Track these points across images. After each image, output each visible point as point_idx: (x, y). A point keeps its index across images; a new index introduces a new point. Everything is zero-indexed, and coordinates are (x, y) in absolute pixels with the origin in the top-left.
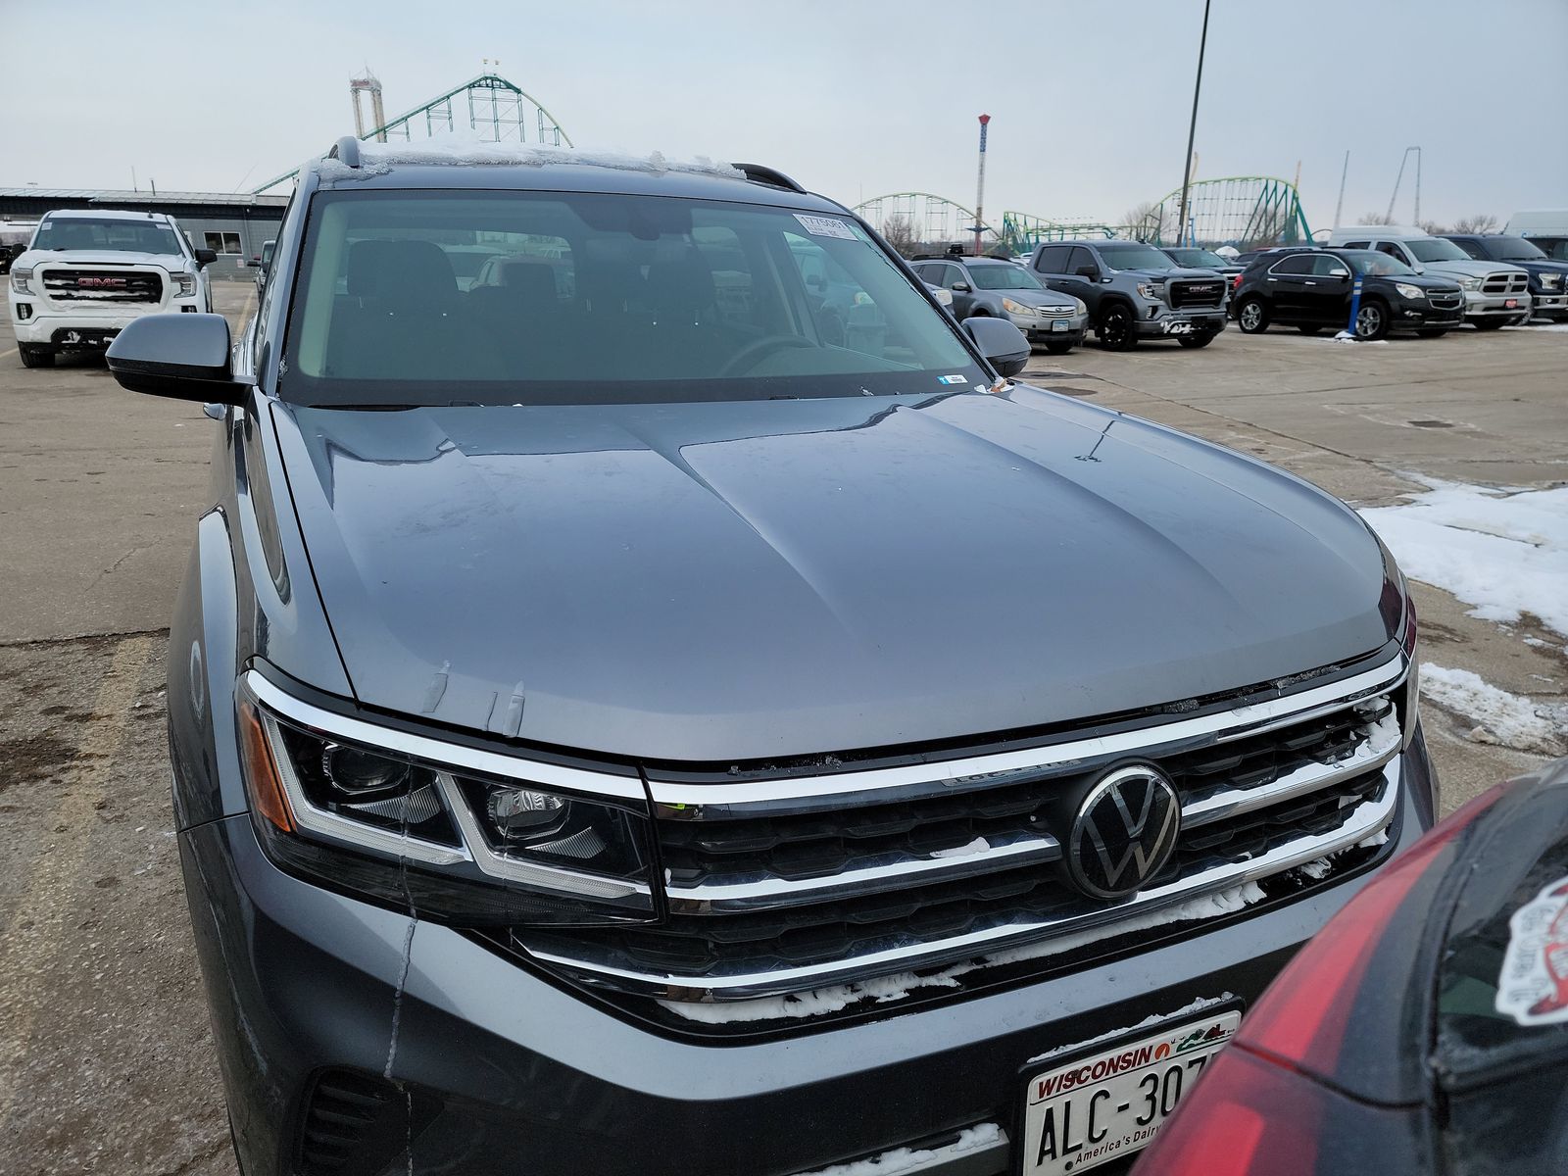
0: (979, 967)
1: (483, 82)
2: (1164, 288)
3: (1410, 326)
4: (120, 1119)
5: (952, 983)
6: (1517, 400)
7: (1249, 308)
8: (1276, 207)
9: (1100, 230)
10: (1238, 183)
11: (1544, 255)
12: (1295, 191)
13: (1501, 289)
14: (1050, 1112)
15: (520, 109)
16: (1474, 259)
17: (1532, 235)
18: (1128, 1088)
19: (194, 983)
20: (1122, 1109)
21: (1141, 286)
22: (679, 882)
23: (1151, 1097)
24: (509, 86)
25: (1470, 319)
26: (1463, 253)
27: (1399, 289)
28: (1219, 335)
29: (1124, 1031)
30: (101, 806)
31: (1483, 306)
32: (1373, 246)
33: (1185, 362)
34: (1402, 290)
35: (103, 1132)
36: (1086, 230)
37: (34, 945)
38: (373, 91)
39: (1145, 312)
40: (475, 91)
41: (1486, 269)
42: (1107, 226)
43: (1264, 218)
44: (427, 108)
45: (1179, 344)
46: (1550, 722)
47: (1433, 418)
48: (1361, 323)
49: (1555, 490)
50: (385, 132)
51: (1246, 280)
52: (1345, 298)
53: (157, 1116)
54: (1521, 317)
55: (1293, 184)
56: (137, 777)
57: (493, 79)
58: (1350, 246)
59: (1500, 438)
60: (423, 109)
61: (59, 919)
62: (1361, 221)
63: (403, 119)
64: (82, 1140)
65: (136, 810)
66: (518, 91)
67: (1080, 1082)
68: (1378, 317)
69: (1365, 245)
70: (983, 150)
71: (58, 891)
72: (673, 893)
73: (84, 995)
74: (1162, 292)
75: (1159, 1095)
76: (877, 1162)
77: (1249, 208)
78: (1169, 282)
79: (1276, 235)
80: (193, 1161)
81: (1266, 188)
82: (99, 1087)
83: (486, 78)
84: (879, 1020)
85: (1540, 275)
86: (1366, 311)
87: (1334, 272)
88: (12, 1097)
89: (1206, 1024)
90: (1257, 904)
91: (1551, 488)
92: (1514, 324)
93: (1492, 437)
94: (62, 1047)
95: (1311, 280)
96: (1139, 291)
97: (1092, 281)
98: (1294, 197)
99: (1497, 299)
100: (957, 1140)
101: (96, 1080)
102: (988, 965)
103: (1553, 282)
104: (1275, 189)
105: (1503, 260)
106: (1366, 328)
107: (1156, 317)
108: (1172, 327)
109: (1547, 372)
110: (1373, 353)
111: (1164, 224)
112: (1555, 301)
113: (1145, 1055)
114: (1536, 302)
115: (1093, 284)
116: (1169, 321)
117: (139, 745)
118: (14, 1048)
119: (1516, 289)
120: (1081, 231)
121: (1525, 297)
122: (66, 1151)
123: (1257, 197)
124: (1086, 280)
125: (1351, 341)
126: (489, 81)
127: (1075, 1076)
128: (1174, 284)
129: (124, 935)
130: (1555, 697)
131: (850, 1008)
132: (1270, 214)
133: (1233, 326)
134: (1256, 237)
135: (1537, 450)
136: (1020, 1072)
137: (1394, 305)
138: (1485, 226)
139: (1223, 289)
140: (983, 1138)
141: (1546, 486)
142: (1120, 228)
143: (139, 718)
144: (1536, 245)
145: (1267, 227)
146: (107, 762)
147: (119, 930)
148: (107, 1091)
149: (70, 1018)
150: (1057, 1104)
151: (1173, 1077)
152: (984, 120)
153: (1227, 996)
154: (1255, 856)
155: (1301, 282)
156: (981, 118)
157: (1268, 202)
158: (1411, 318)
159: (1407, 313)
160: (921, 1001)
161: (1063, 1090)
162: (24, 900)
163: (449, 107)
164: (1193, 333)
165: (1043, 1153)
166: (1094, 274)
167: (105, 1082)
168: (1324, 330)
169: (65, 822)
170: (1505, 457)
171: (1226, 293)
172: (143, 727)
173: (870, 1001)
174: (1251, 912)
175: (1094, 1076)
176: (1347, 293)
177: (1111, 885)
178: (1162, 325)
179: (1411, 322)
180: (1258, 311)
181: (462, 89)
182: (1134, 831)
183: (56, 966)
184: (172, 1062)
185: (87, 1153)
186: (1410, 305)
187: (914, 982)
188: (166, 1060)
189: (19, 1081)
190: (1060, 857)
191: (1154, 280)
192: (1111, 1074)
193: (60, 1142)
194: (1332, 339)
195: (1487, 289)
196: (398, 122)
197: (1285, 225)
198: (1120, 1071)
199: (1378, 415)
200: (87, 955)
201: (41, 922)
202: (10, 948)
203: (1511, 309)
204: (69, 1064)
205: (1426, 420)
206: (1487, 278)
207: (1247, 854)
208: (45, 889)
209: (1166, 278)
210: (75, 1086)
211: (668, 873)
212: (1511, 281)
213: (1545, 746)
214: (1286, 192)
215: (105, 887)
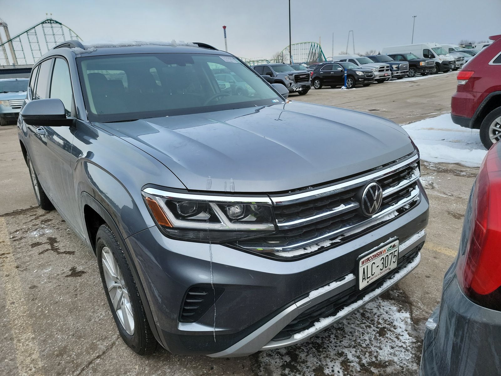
0: (343, 237)
1: (47, 21)
2: (293, 77)
3: (361, 83)
4: (76, 345)
5: (339, 241)
6: (394, 101)
7: (316, 81)
8: (315, 51)
9: (265, 61)
10: (303, 44)
11: (393, 60)
12: (320, 46)
13: (383, 71)
14: (364, 268)
15: (62, 30)
16: (375, 62)
17: (388, 54)
18: (378, 261)
19: (80, 307)
20: (378, 266)
21: (286, 77)
22: (280, 222)
23: (383, 263)
24: (57, 22)
25: (376, 80)
26: (372, 61)
27: (357, 73)
28: (310, 90)
29: (377, 247)
30: (17, 267)
31: (379, 76)
32: (347, 61)
33: (302, 99)
34: (358, 73)
35: (73, 349)
36: (261, 62)
37: (18, 308)
38: (4, 27)
39: (288, 85)
40: (44, 25)
41: (378, 65)
42: (267, 60)
43: (312, 55)
44: (27, 31)
45: (298, 94)
46: (426, 181)
47: (374, 108)
48: (348, 83)
49: (411, 124)
50: (12, 41)
51: (314, 73)
52: (342, 77)
53: (88, 342)
54: (389, 78)
55: (319, 44)
56: (25, 257)
57: (51, 20)
58: (341, 61)
59: (392, 112)
60: (25, 32)
61: (23, 300)
62: (339, 54)
63: (18, 36)
64: (67, 353)
65: (30, 266)
66: (61, 24)
67: (369, 261)
68: (352, 81)
69: (345, 60)
70: (225, 37)
71: (17, 293)
72: (279, 225)
73: (45, 317)
74: (292, 78)
75: (384, 263)
76: (329, 286)
77: (308, 52)
78: (294, 75)
79: (316, 60)
80: (106, 350)
81: (312, 45)
82: (65, 339)
83: (48, 20)
84: (326, 251)
85: (393, 66)
86: (349, 80)
87: (338, 69)
88: (37, 347)
89: (392, 244)
90: (397, 216)
91: (409, 123)
92: (387, 81)
93: (390, 112)
94: (46, 332)
95: (332, 72)
96: (285, 78)
97: (271, 76)
98: (320, 48)
99: (382, 73)
100: (345, 278)
101: (62, 338)
102: (345, 236)
103: (396, 67)
104: (314, 46)
105: (382, 62)
106: (349, 85)
107: (291, 86)
108: (296, 89)
109: (399, 93)
110: (353, 92)
111: (284, 58)
112: (397, 73)
113: (381, 252)
114: (392, 74)
115: (271, 78)
116: (295, 87)
117: (19, 248)
118: (30, 335)
119: (387, 70)
120: (260, 62)
121: (390, 72)
122: (64, 357)
123: (310, 48)
124: (269, 76)
125: (346, 89)
126: (49, 21)
127: (368, 259)
128: (295, 75)
129: (48, 300)
130: (426, 175)
131: (319, 249)
132: (314, 53)
133: (312, 87)
134: (311, 61)
135: (403, 114)
136: (357, 259)
137: (356, 77)
138: (373, 53)
139: (309, 76)
140: (350, 277)
141: (408, 123)
142: (271, 60)
143: (15, 240)
144: (391, 57)
145: (313, 58)
146: (11, 255)
147: (46, 299)
148: (68, 339)
149: (44, 324)
150: (365, 266)
151: (387, 257)
152: (225, 27)
153: (396, 237)
154: (395, 204)
155: (330, 73)
156: (223, 27)
157: (313, 50)
158: (361, 81)
159: (360, 79)
160: (334, 246)
161: (366, 263)
162: (7, 297)
163: (35, 31)
164: (302, 90)
165: (363, 279)
166: (271, 74)
167: (66, 337)
168: (337, 86)
169: (7, 274)
170: (395, 117)
171: (310, 78)
172: (17, 243)
173: (323, 247)
174: (396, 218)
175: (372, 259)
176: (343, 75)
177: (370, 212)
178: (293, 89)
179: (361, 82)
180: (319, 82)
181: (39, 24)
182: (375, 198)
183: (30, 312)
184: (84, 328)
185: (71, 356)
186: (361, 77)
187: (331, 242)
188: (82, 328)
189: (37, 343)
190: (359, 207)
191: (289, 75)
192: (375, 258)
193: (61, 354)
194: (340, 89)
195: (380, 71)
196: (16, 37)
197: (319, 56)
198: (377, 257)
199: (359, 109)
200: (39, 307)
201: (17, 301)
202: (11, 310)
203: (386, 76)
204: (51, 336)
205: (372, 109)
206: (379, 68)
207: (394, 204)
208: (12, 293)
209: (293, 74)
210: (56, 341)
211: (277, 220)
212: (385, 68)
213: (426, 187)
214: (317, 46)
215: (33, 288)
